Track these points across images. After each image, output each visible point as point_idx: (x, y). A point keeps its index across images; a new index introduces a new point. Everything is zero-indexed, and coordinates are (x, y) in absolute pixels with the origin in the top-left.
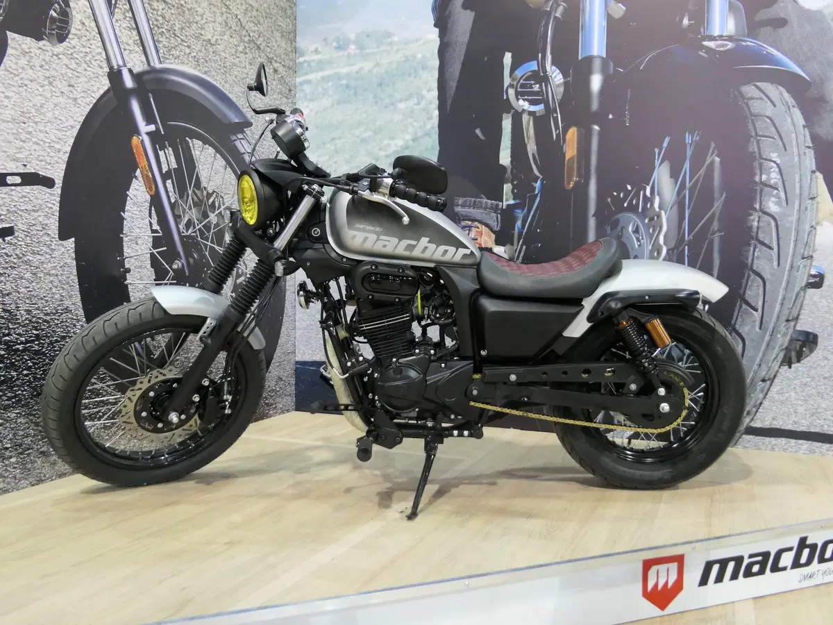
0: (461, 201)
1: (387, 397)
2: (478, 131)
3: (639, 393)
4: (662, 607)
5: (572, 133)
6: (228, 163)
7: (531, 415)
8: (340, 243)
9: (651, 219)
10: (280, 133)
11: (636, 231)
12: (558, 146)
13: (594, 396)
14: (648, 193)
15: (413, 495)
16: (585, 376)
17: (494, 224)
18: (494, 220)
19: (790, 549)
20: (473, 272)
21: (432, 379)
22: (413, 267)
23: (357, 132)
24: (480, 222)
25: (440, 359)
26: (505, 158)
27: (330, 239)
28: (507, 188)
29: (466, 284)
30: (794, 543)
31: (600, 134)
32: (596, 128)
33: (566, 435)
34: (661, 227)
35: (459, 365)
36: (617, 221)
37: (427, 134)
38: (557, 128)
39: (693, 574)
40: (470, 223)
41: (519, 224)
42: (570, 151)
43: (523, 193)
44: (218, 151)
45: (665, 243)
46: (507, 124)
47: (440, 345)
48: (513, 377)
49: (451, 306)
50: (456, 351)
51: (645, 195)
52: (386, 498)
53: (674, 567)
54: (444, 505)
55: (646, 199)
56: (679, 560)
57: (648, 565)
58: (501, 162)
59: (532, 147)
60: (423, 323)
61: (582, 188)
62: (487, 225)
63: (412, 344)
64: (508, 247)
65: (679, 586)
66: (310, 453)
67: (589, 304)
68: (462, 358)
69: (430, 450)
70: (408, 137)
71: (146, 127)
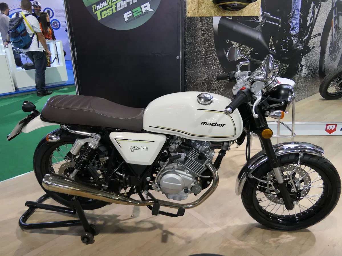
57: (327, 125)
65: (335, 130)
71: (334, 16)
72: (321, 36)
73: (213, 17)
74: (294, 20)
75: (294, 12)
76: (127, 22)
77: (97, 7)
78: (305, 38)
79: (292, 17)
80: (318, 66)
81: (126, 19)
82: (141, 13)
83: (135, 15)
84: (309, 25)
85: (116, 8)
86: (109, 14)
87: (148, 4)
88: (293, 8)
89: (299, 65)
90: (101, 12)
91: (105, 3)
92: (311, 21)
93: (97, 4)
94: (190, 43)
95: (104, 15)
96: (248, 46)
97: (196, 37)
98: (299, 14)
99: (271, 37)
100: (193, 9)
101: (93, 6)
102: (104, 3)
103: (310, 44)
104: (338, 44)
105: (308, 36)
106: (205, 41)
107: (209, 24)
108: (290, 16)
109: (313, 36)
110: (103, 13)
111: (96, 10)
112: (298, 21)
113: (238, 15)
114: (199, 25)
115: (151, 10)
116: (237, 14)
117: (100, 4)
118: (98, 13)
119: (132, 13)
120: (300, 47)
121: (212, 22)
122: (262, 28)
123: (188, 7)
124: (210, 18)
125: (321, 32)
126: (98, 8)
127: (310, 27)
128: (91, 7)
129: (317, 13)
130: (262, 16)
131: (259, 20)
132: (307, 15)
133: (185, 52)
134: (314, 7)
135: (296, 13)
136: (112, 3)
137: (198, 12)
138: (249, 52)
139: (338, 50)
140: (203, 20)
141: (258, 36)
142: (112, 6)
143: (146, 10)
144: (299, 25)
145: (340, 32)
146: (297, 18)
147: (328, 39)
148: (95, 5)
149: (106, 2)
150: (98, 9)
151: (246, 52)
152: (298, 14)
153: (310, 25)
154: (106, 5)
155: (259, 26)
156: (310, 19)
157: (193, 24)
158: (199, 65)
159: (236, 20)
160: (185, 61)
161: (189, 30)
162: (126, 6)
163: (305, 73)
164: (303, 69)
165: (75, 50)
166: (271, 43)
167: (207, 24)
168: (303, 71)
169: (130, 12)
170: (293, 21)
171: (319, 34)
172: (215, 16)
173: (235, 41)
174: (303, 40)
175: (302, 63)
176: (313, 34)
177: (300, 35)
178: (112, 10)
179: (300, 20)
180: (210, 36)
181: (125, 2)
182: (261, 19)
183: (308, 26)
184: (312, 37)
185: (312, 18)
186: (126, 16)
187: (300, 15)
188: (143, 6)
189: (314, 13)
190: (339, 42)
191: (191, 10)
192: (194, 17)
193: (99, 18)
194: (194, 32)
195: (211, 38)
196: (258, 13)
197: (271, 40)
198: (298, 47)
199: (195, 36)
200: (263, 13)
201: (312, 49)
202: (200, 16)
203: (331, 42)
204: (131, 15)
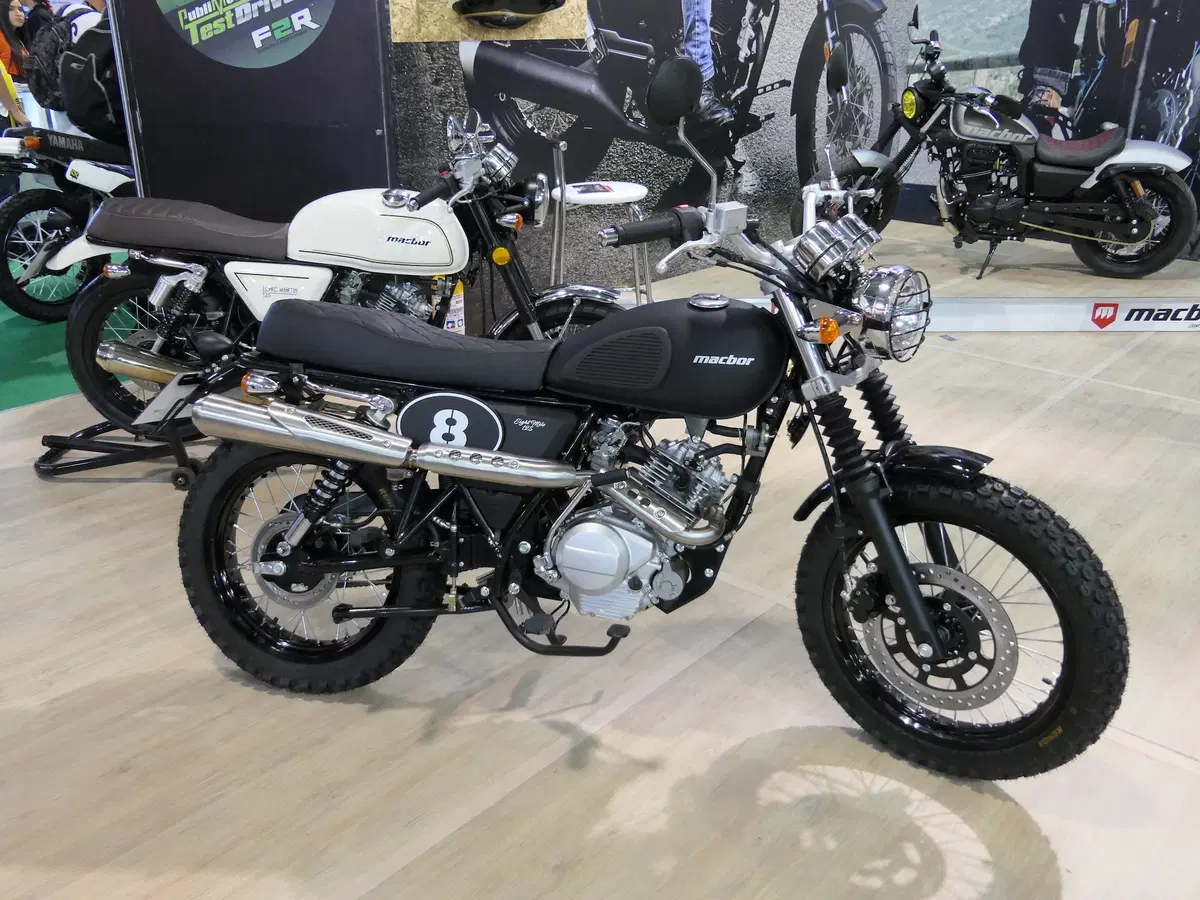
0: (1039, 70)
1: (972, 216)
2: (1061, 16)
3: (1122, 222)
4: (1102, 327)
5: (1134, 24)
6: (871, 44)
7: (1054, 231)
8: (957, 129)
9: (1182, 95)
10: (932, 69)
11: (1169, 104)
12: (1122, 33)
13: (1098, 223)
14: (1183, 75)
15: (979, 271)
16: (1091, 210)
17: (1062, 90)
18: (1063, 87)
19: (1186, 310)
20: (1032, 148)
21: (999, 207)
22: (997, 145)
23: (965, 8)
24: (1052, 87)
25: (1005, 197)
26: (1079, 39)
27: (951, 126)
28: (1077, 62)
29: (1027, 154)
30: (1190, 306)
31: (1156, 26)
32: (1154, 21)
33: (1076, 243)
34: (1188, 102)
35: (1015, 200)
36: (1156, 95)
37: (1021, 15)
38: (1123, 19)
39: (1122, 315)
40: (1044, 88)
41: (1081, 91)
42: (1131, 37)
43: (1088, 69)
44: (866, 37)
45: (1189, 115)
46: (1085, 13)
47: (1007, 187)
48: (1047, 209)
49: (1017, 166)
50: (1017, 191)
51: (1181, 76)
52: (964, 270)
53: (1112, 309)
54: (998, 275)
55: (1181, 80)
56: (1116, 306)
57: (1097, 306)
58: (1076, 42)
59: (1101, 32)
60: (999, 174)
61: (1135, 67)
62: (1057, 91)
63: (991, 187)
64: (1070, 108)
65: (1112, 319)
66: (913, 246)
67: (1098, 170)
68: (1019, 196)
69: (993, 247)
70: (1005, 15)
71: (831, 34)
72: (792, 87)
73: (457, 42)
74: (694, 46)
75: (692, 27)
76: (260, 50)
77: (189, 14)
78: (739, 91)
79: (689, 39)
80: (795, 168)
81: (258, 44)
82: (291, 31)
83: (279, 35)
84: (745, 59)
85: (234, 19)
86: (216, 33)
87: (306, 12)
88: (688, 17)
89: (729, 163)
90: (199, 27)
91: (207, 8)
92: (750, 46)
93: (190, 8)
94: (404, 99)
95: (207, 33)
96: (562, 109)
97: (418, 88)
98: (707, 30)
99: (628, 89)
100: (405, 26)
101: (180, 13)
102: (205, 5)
103: (758, 107)
104: (857, 111)
105: (746, 86)
106: (442, 95)
107: (449, 58)
108: (679, 36)
109: (764, 88)
110: (203, 29)
111: (187, 22)
112: (707, 49)
113: (525, 38)
114: (424, 60)
115: (314, 26)
116: (522, 35)
117: (197, 8)
118: (192, 27)
119: (272, 30)
120: (726, 115)
121: (457, 54)
122: (599, 67)
123: (394, 22)
124: (451, 48)
125: (791, 77)
126: (191, 16)
127: (751, 65)
128: (174, 13)
129: (768, 27)
130: (594, 38)
131: (586, 48)
132: (736, 34)
133: (395, 121)
134: (755, 14)
135: (697, 30)
136: (224, 7)
137: (419, 31)
138: (565, 124)
139: (863, 127)
140: (434, 49)
141: (590, 87)
142: (224, 15)
143: (302, 25)
144: (713, 58)
145: (859, 78)
146: (704, 43)
147: (818, 95)
148: (184, 11)
149: (209, 5)
150: (191, 19)
151: (557, 124)
152: (704, 34)
153: (748, 59)
154: (210, 11)
155: (589, 62)
156: (746, 43)
157: (409, 58)
158: (431, 151)
159: (519, 48)
160: (396, 140)
161: (399, 71)
162: (256, 15)
163: (751, 183)
164: (744, 173)
165: (138, 113)
166: (631, 104)
167: (445, 58)
168: (745, 179)
169: (267, 28)
170: (693, 50)
171: (784, 83)
172: (464, 39)
173: (523, 98)
174: (733, 97)
175: (739, 156)
176: (763, 81)
177: (721, 85)
178: (225, 22)
179: (714, 47)
180: (454, 86)
181: (255, 6)
182: (592, 46)
183: (742, 61)
184: (760, 91)
185: (755, 42)
186: (258, 37)
187: (712, 33)
188: (294, 17)
189: (757, 28)
190: (861, 103)
191: (401, 28)
192: (411, 44)
193: (195, 41)
194: (413, 75)
195: (456, 88)
196: (582, 32)
197: (627, 96)
198: (718, 116)
199: (417, 85)
200: (597, 33)
201: (763, 121)
202: (426, 40)
203: (829, 102)
204: (269, 34)
